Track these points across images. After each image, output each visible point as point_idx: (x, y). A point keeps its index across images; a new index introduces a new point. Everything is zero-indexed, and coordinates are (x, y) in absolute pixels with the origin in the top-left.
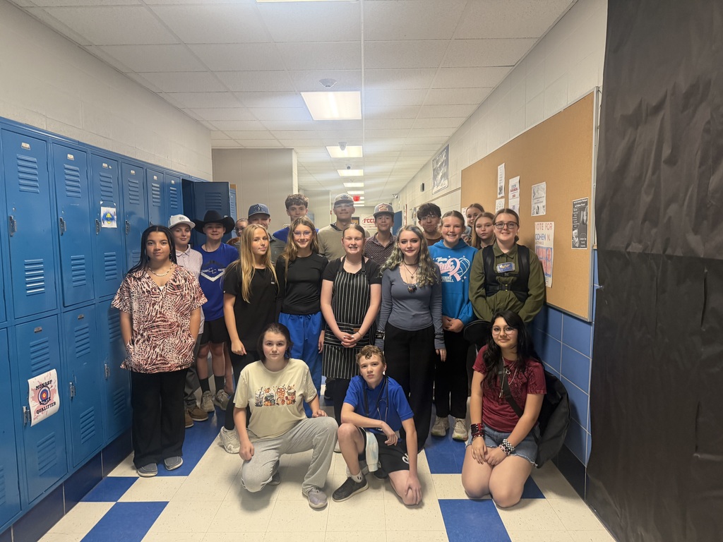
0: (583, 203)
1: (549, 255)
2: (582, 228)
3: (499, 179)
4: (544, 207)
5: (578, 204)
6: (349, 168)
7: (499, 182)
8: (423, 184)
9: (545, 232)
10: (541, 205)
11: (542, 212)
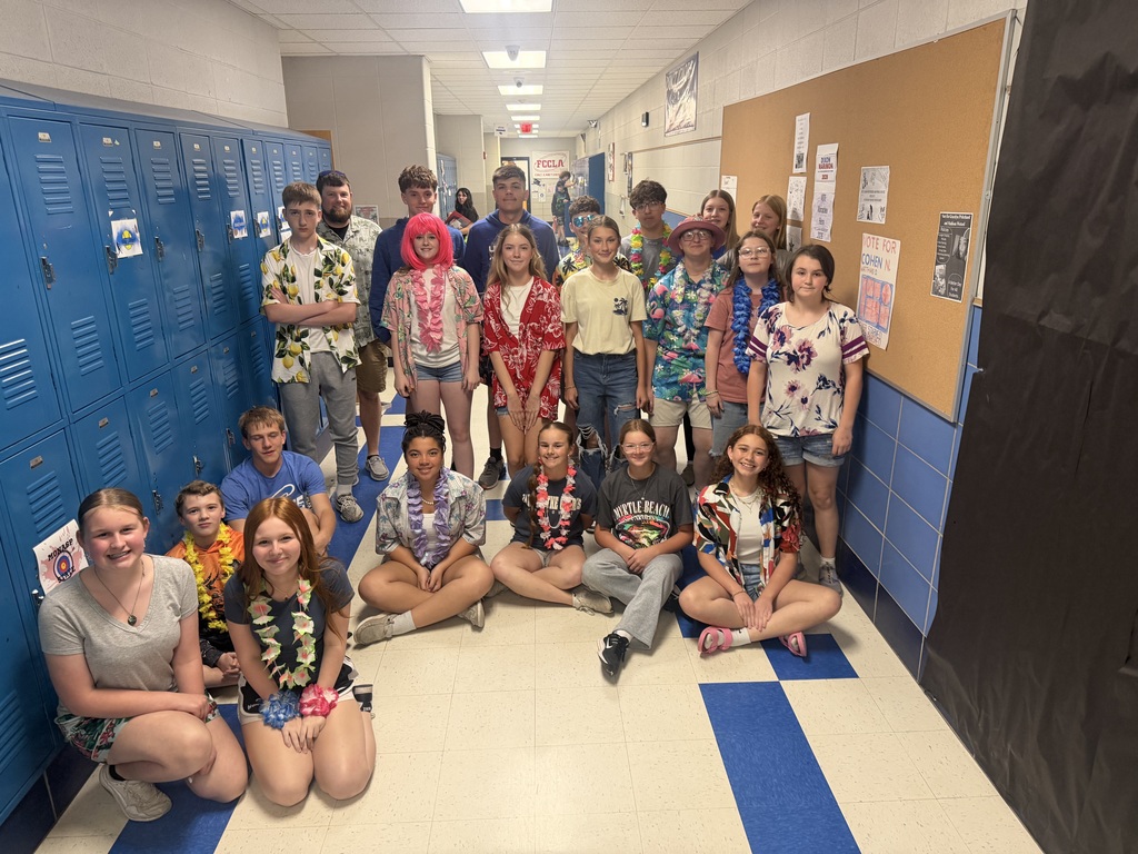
0: (961, 221)
1: (886, 295)
2: (956, 266)
3: (797, 141)
4: (882, 210)
5: (951, 220)
6: (519, 83)
7: (796, 145)
8: (647, 114)
9: (881, 253)
10: (877, 206)
11: (879, 218)
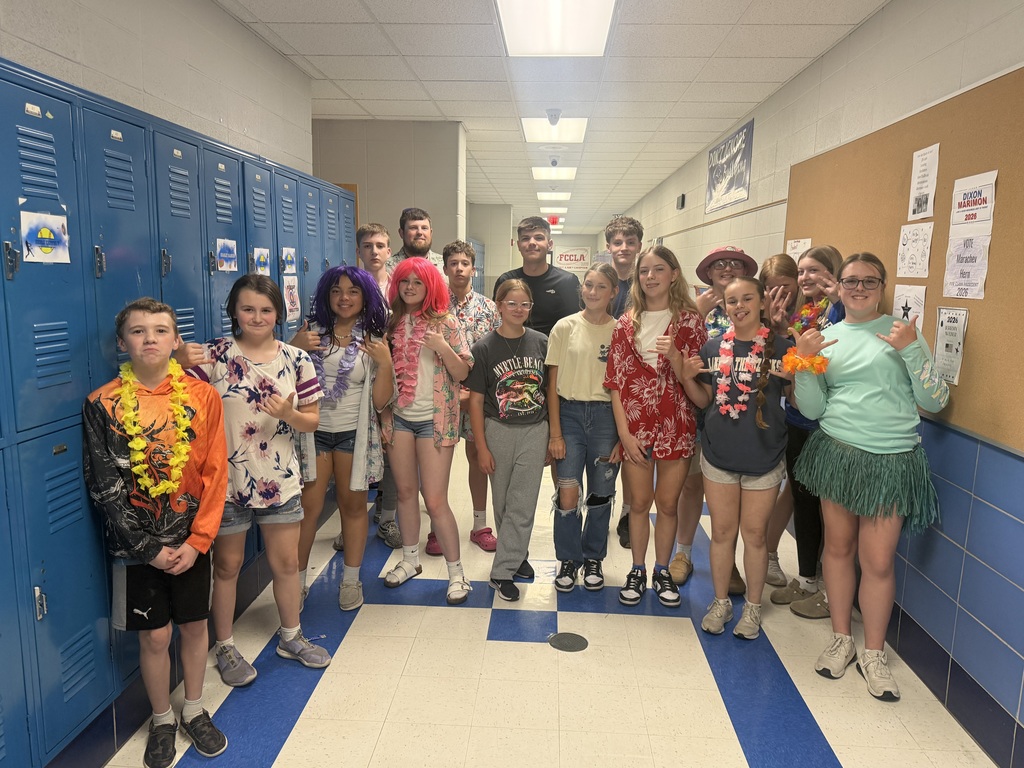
3: (915, 180)
6: (554, 164)
7: (914, 185)
8: (683, 196)
